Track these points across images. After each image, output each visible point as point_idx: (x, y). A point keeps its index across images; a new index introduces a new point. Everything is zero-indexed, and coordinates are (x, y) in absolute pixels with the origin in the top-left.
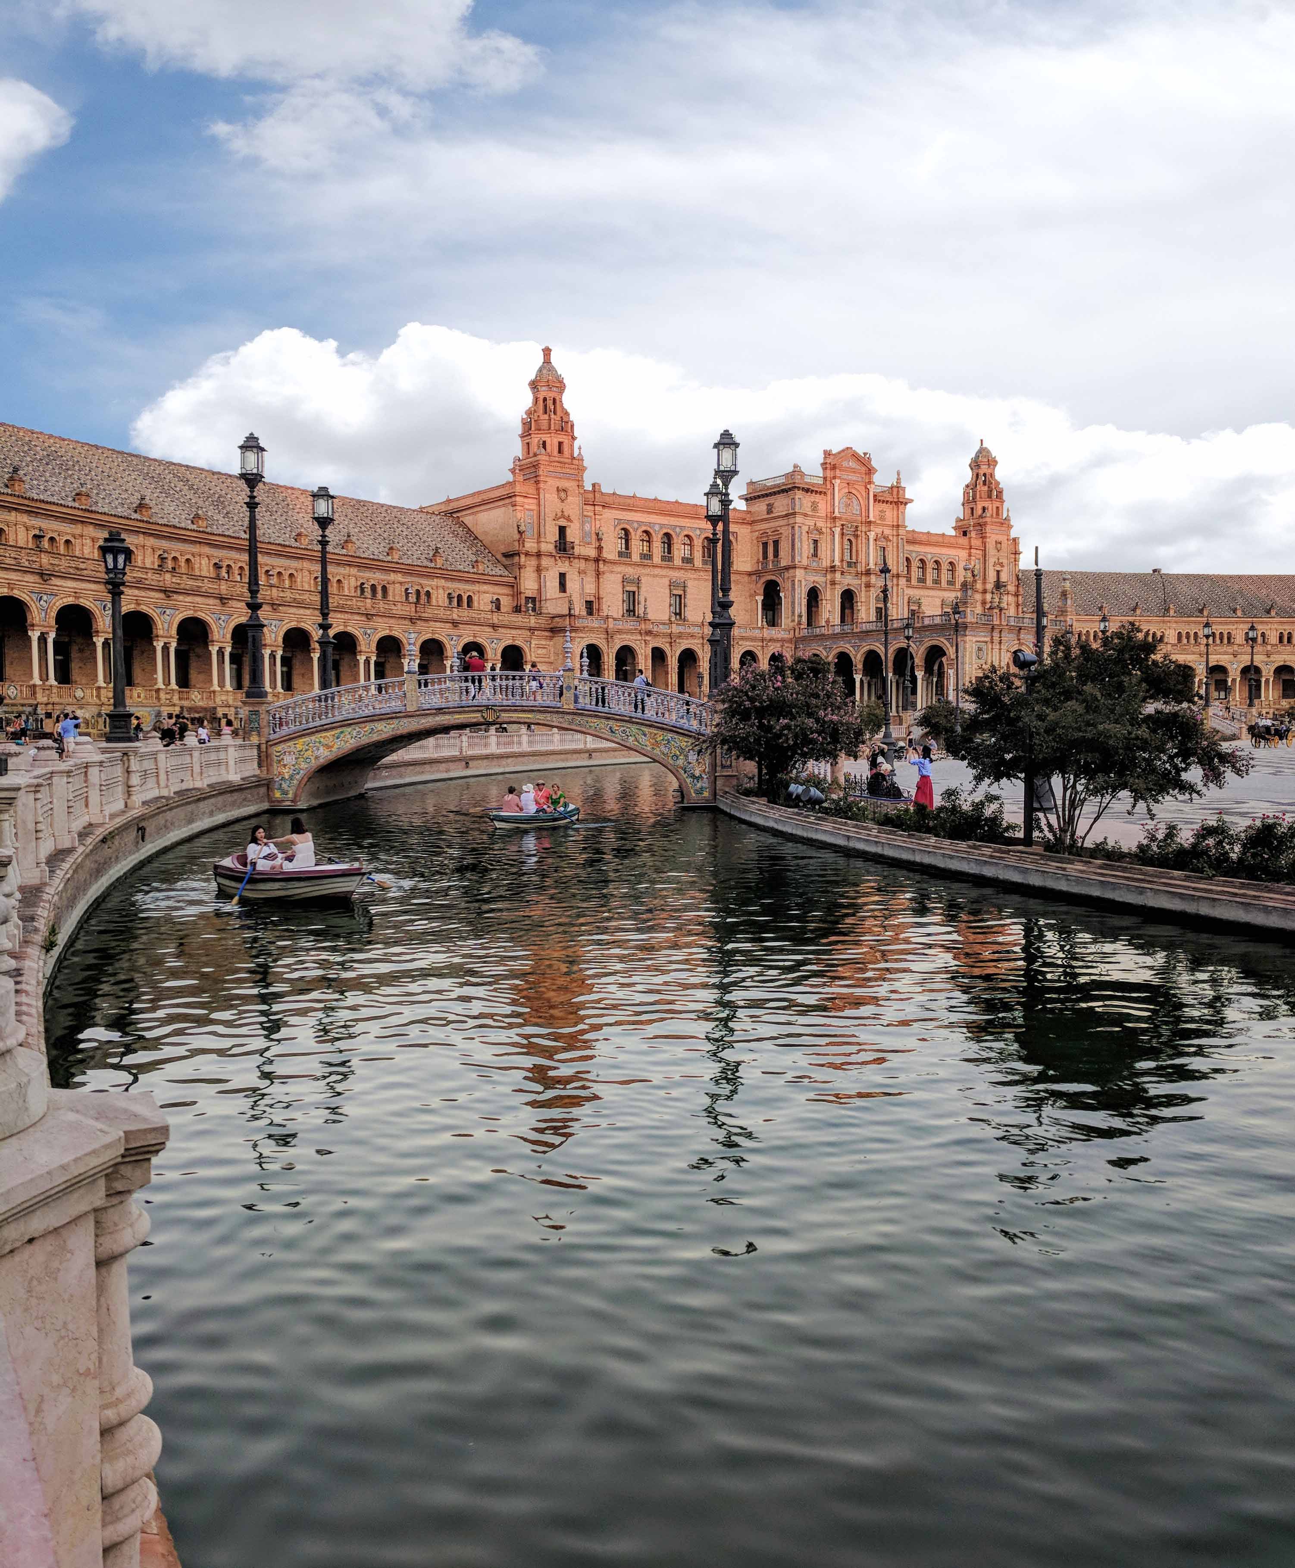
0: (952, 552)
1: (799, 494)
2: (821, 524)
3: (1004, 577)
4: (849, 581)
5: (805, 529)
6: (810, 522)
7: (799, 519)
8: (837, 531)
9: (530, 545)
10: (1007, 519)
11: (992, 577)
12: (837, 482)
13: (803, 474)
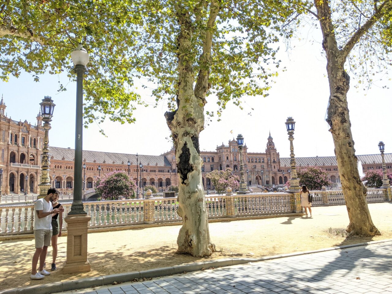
0: (263, 156)
1: (223, 149)
2: (228, 153)
3: (276, 160)
4: (236, 163)
5: (225, 155)
6: (226, 153)
7: (223, 153)
8: (232, 155)
9: (174, 161)
10: (276, 149)
11: (272, 160)
12: (231, 146)
13: (224, 145)
